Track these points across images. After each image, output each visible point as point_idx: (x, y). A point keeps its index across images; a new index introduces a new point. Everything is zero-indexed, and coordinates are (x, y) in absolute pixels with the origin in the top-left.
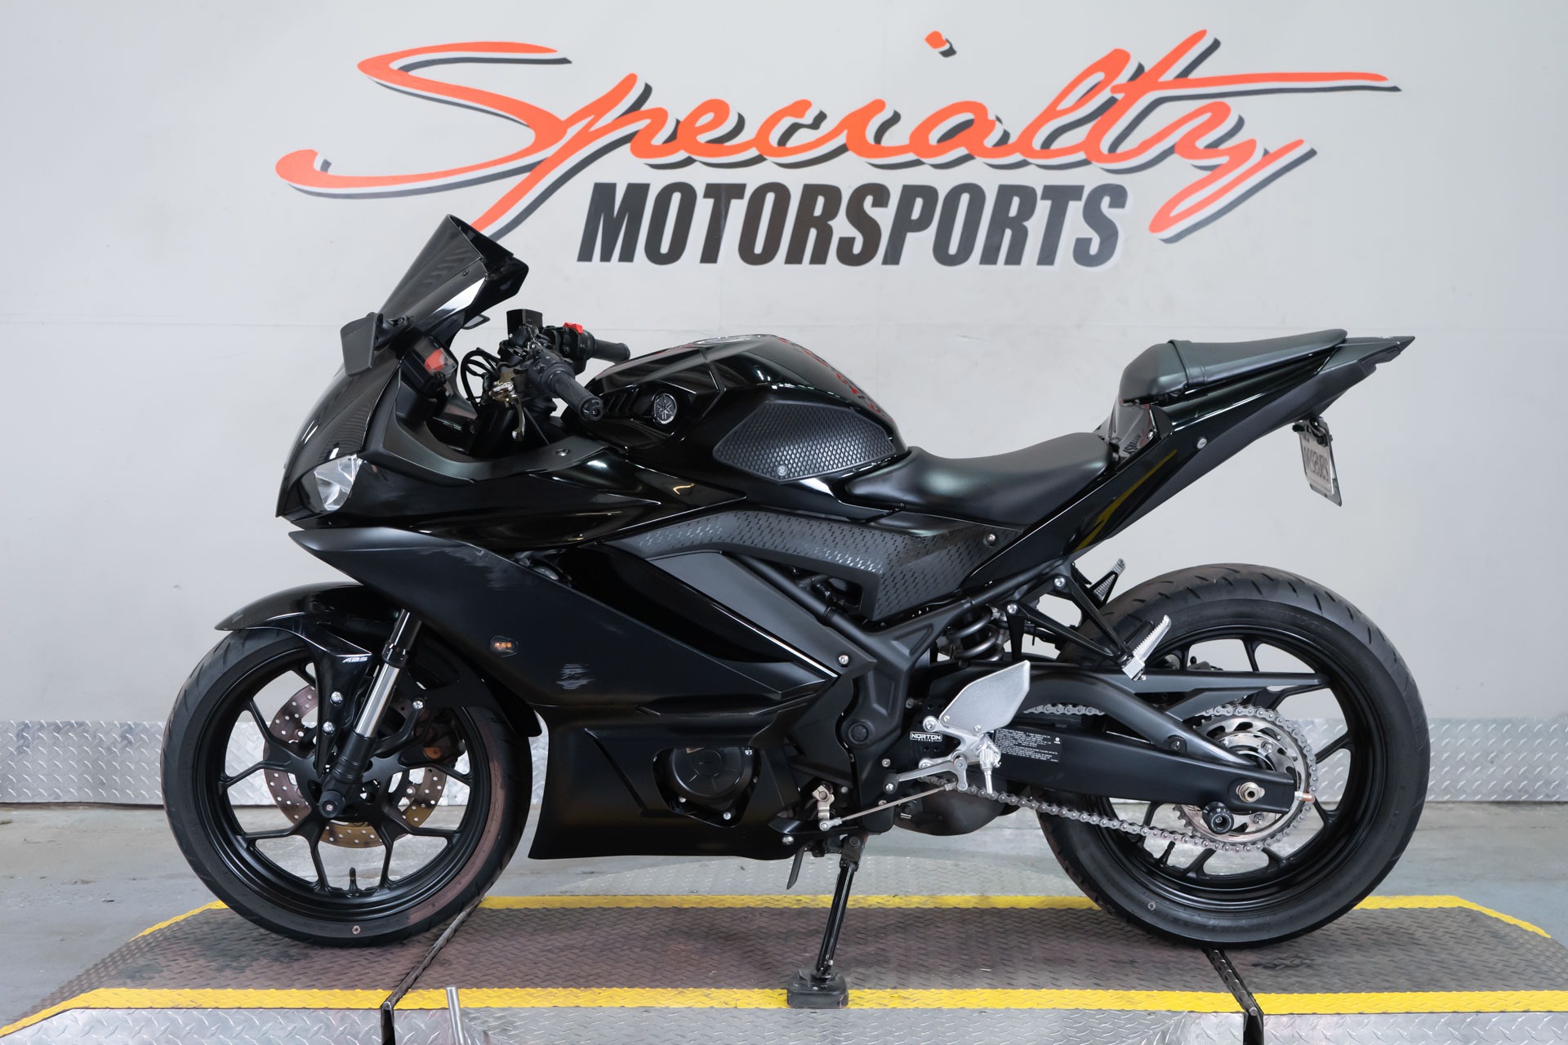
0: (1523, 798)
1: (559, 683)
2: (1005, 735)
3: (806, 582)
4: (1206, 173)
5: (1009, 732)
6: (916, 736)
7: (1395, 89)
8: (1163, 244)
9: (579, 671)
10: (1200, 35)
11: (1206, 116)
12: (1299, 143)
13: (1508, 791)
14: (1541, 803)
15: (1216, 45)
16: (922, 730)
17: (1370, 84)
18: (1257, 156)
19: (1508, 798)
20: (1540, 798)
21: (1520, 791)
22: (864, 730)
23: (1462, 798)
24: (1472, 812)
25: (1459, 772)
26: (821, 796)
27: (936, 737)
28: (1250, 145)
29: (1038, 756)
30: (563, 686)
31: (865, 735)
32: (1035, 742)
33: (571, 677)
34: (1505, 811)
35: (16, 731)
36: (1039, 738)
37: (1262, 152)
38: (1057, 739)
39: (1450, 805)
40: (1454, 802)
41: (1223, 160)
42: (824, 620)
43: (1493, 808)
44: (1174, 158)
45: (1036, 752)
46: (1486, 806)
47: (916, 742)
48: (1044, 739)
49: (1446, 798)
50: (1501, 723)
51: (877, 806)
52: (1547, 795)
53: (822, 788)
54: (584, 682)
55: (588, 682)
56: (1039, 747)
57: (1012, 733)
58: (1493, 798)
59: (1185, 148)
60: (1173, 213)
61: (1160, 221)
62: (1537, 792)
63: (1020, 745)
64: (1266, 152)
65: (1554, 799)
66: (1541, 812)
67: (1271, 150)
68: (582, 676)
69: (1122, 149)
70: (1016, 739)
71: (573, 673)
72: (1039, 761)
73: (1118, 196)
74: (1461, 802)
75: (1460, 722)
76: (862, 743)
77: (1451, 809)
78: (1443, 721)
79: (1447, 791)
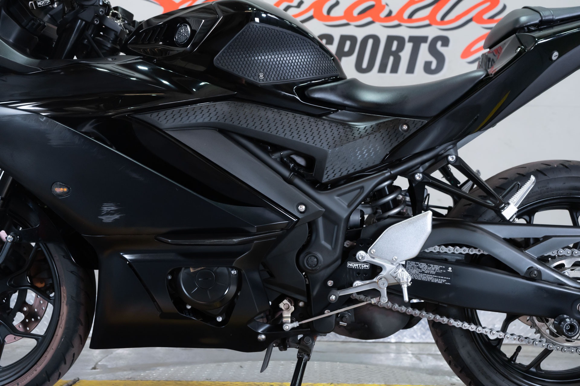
1: (100, 217)
2: (413, 266)
3: (277, 155)
5: (416, 264)
6: (351, 265)
9: (113, 208)
16: (356, 261)
22: (315, 260)
26: (285, 307)
27: (365, 266)
29: (436, 281)
30: (103, 220)
31: (316, 263)
32: (434, 271)
33: (108, 213)
36: (436, 268)
38: (450, 269)
42: (289, 181)
45: (435, 278)
47: (352, 269)
48: (441, 269)
51: (324, 313)
53: (285, 301)
54: (117, 217)
55: (120, 217)
56: (437, 274)
57: (417, 264)
63: (423, 272)
68: (115, 212)
70: (421, 269)
71: (110, 210)
72: (437, 284)
76: (314, 269)
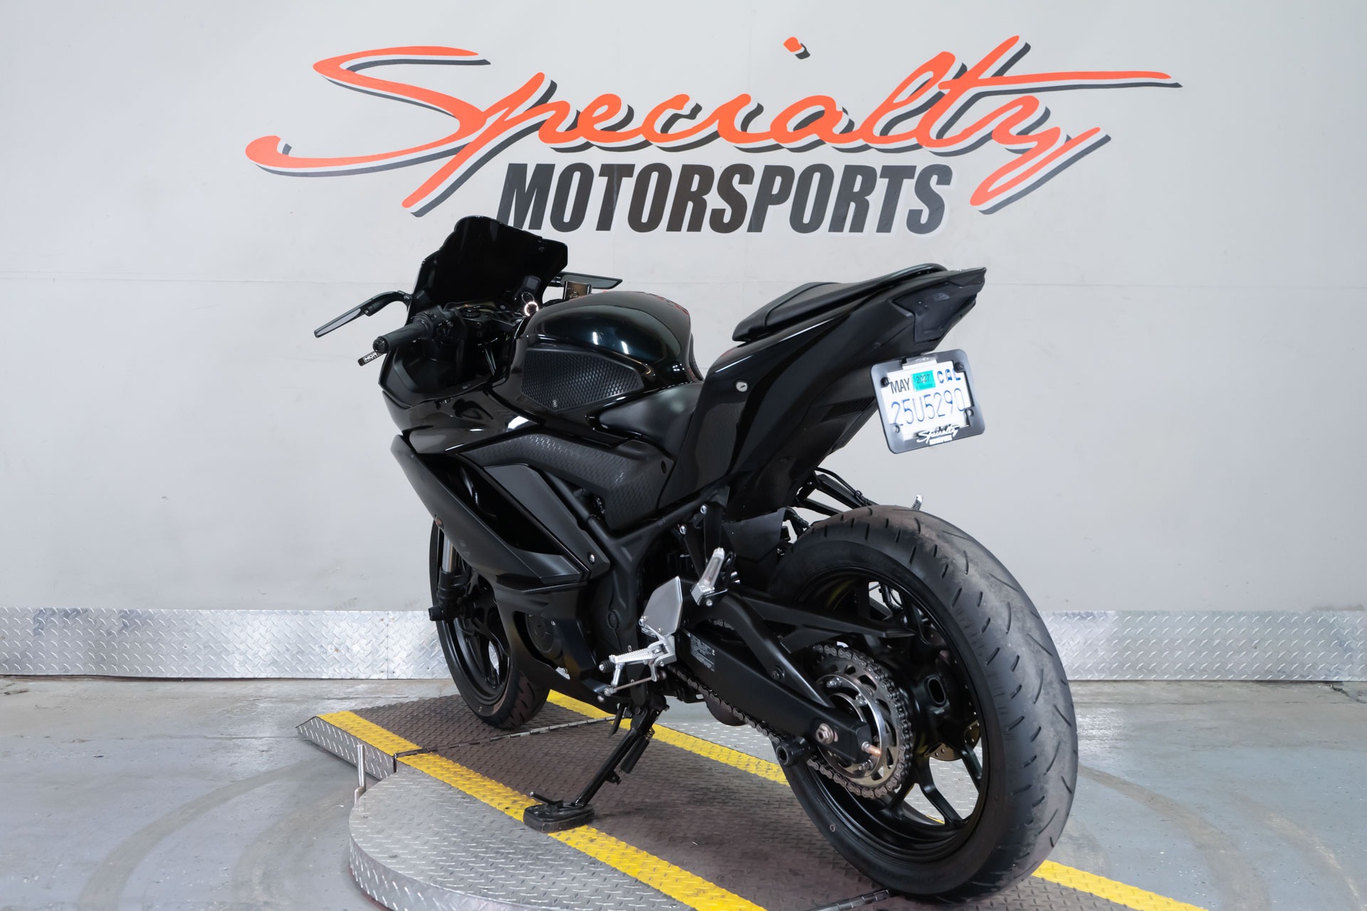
0: (1282, 678)
4: (1020, 155)
7: (1177, 85)
8: (981, 214)
10: (1014, 40)
11: (1019, 108)
12: (1097, 130)
13: (1269, 672)
14: (1297, 682)
15: (1027, 48)
17: (1157, 81)
18: (1061, 141)
19: (1269, 678)
20: (1295, 678)
21: (1279, 671)
23: (1230, 677)
24: (1238, 689)
25: (1228, 656)
28: (1055, 133)
34: (1264, 688)
35: (33, 616)
37: (1065, 138)
39: (1220, 684)
40: (1223, 681)
41: (1033, 145)
43: (1256, 686)
44: (992, 143)
46: (1250, 684)
49: (1217, 678)
50: (1264, 615)
52: (1302, 676)
58: (1256, 678)
59: (1000, 135)
60: (990, 190)
61: (980, 196)
62: (1293, 672)
64: (1068, 138)
65: (1307, 679)
66: (1295, 690)
67: (1073, 137)
69: (947, 135)
73: (945, 175)
74: (1229, 681)
75: (1228, 614)
77: (1220, 687)
78: (1214, 614)
79: (1217, 671)
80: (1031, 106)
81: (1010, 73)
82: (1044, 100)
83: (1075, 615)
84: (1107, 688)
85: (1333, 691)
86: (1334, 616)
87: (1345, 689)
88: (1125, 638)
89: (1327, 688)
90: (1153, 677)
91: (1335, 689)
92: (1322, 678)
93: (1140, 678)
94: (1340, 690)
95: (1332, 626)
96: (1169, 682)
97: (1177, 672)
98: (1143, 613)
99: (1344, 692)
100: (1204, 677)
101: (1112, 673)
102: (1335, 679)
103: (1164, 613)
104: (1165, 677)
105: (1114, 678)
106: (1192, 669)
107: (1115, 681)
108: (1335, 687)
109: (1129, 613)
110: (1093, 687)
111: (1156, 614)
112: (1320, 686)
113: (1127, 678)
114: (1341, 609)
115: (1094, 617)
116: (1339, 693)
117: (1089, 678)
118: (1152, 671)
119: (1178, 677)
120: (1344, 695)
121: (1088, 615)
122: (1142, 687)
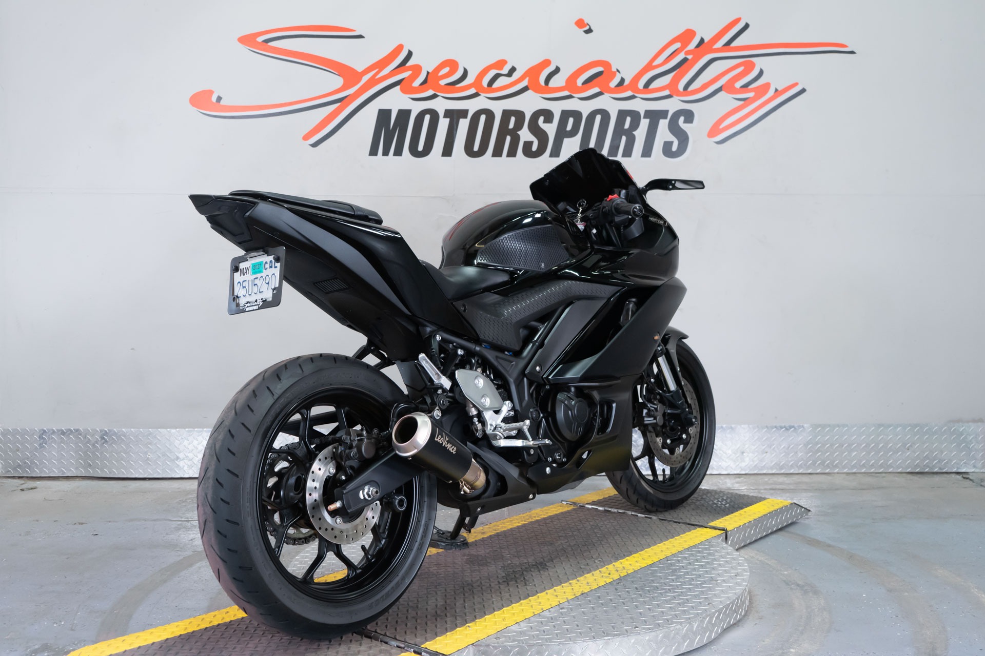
0: (927, 470)
4: (742, 102)
7: (852, 52)
8: (715, 144)
10: (737, 21)
11: (741, 69)
12: (796, 84)
13: (917, 466)
14: (937, 473)
15: (747, 26)
17: (838, 49)
18: (771, 92)
19: (917, 470)
20: (936, 470)
21: (924, 466)
23: (891, 470)
24: (897, 479)
25: (888, 455)
28: (767, 86)
34: (915, 478)
35: (39, 435)
37: (774, 90)
39: (884, 475)
40: (885, 473)
41: (751, 95)
43: (909, 476)
44: (722, 94)
46: (904, 475)
49: (881, 471)
50: (914, 426)
52: (940, 469)
58: (909, 470)
59: (728, 88)
60: (721, 127)
61: (713, 132)
62: (934, 466)
64: (776, 90)
65: (944, 471)
66: (937, 479)
67: (779, 89)
69: (691, 88)
73: (689, 116)
74: (890, 473)
75: (889, 426)
77: (884, 477)
78: (880, 425)
79: (881, 466)
80: (750, 67)
81: (734, 44)
82: (759, 63)
83: (782, 428)
84: (805, 479)
85: (962, 479)
86: (963, 426)
87: (971, 477)
88: (817, 443)
89: (959, 477)
90: (836, 471)
91: (964, 478)
92: (954, 470)
93: (827, 471)
94: (967, 478)
95: (961, 434)
96: (848, 474)
97: (854, 467)
98: (829, 426)
99: (971, 480)
100: (872, 470)
101: (808, 468)
102: (964, 470)
103: (844, 426)
104: (845, 471)
105: (809, 471)
106: (864, 464)
107: (810, 474)
108: (965, 476)
109: (820, 426)
110: (795, 478)
111: (838, 426)
112: (953, 476)
113: (818, 471)
114: (968, 422)
115: (795, 429)
116: (968, 480)
117: (792, 471)
118: (836, 466)
119: (854, 471)
120: (971, 482)
121: (791, 427)
122: (829, 478)
